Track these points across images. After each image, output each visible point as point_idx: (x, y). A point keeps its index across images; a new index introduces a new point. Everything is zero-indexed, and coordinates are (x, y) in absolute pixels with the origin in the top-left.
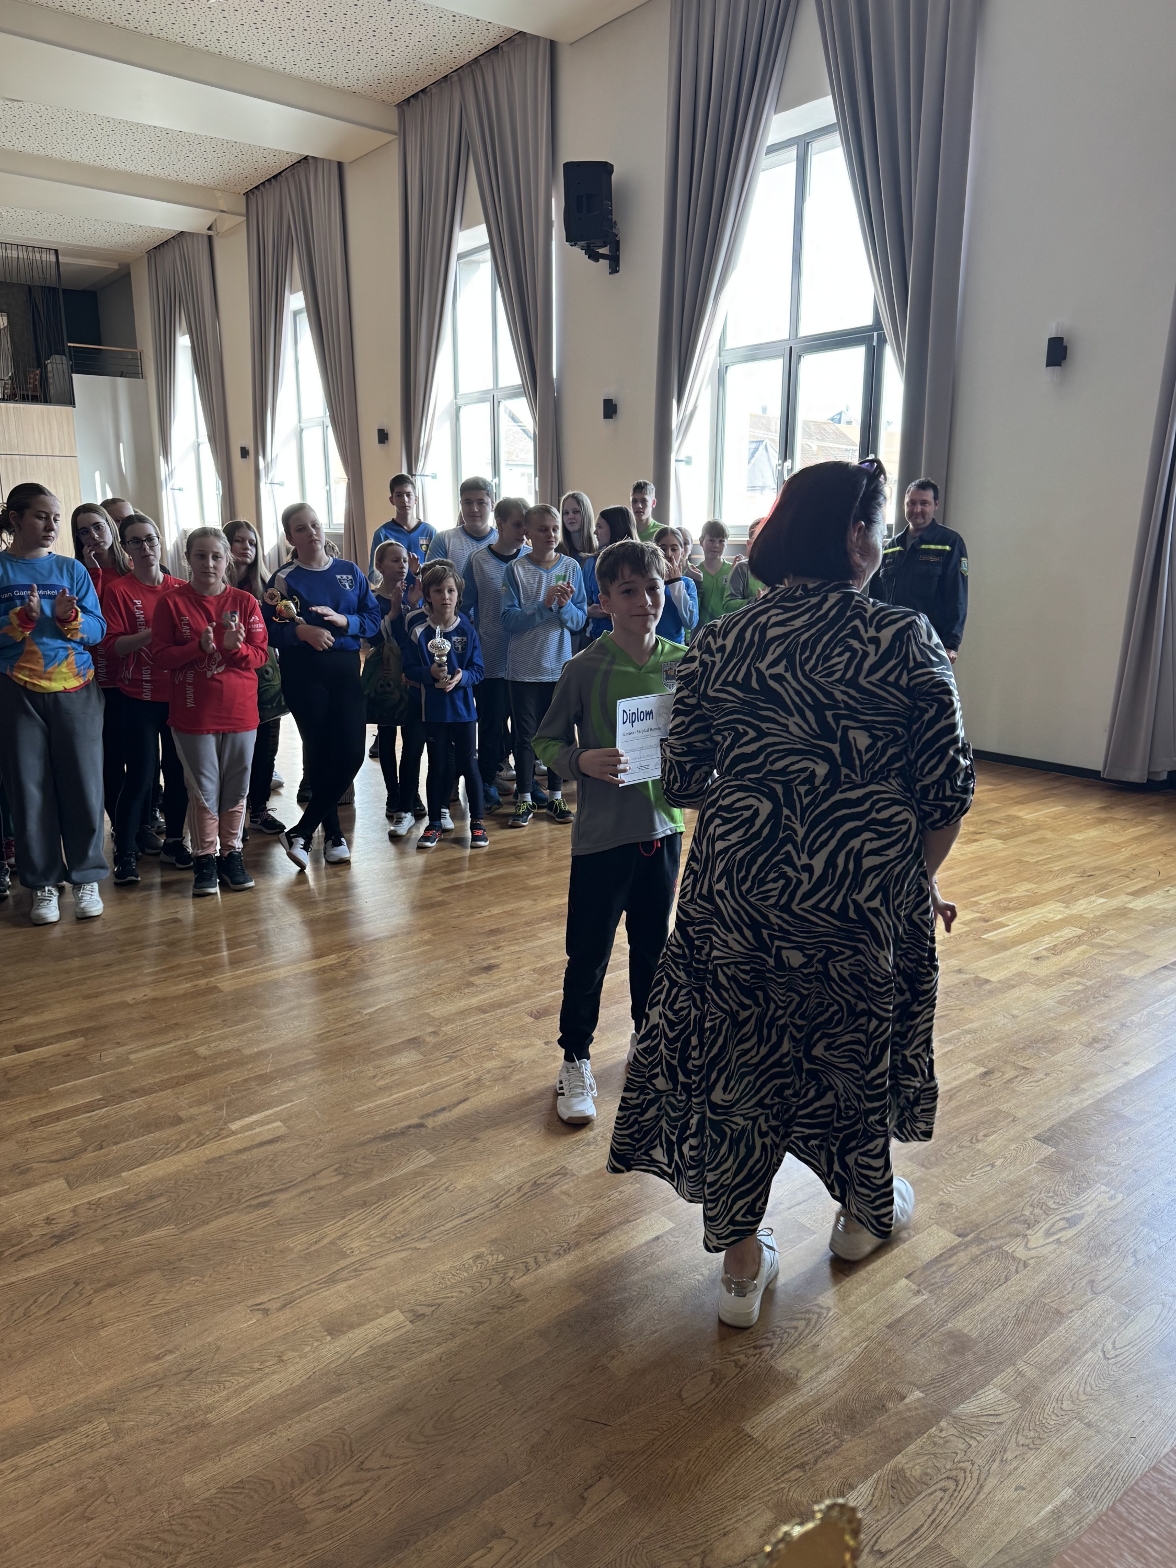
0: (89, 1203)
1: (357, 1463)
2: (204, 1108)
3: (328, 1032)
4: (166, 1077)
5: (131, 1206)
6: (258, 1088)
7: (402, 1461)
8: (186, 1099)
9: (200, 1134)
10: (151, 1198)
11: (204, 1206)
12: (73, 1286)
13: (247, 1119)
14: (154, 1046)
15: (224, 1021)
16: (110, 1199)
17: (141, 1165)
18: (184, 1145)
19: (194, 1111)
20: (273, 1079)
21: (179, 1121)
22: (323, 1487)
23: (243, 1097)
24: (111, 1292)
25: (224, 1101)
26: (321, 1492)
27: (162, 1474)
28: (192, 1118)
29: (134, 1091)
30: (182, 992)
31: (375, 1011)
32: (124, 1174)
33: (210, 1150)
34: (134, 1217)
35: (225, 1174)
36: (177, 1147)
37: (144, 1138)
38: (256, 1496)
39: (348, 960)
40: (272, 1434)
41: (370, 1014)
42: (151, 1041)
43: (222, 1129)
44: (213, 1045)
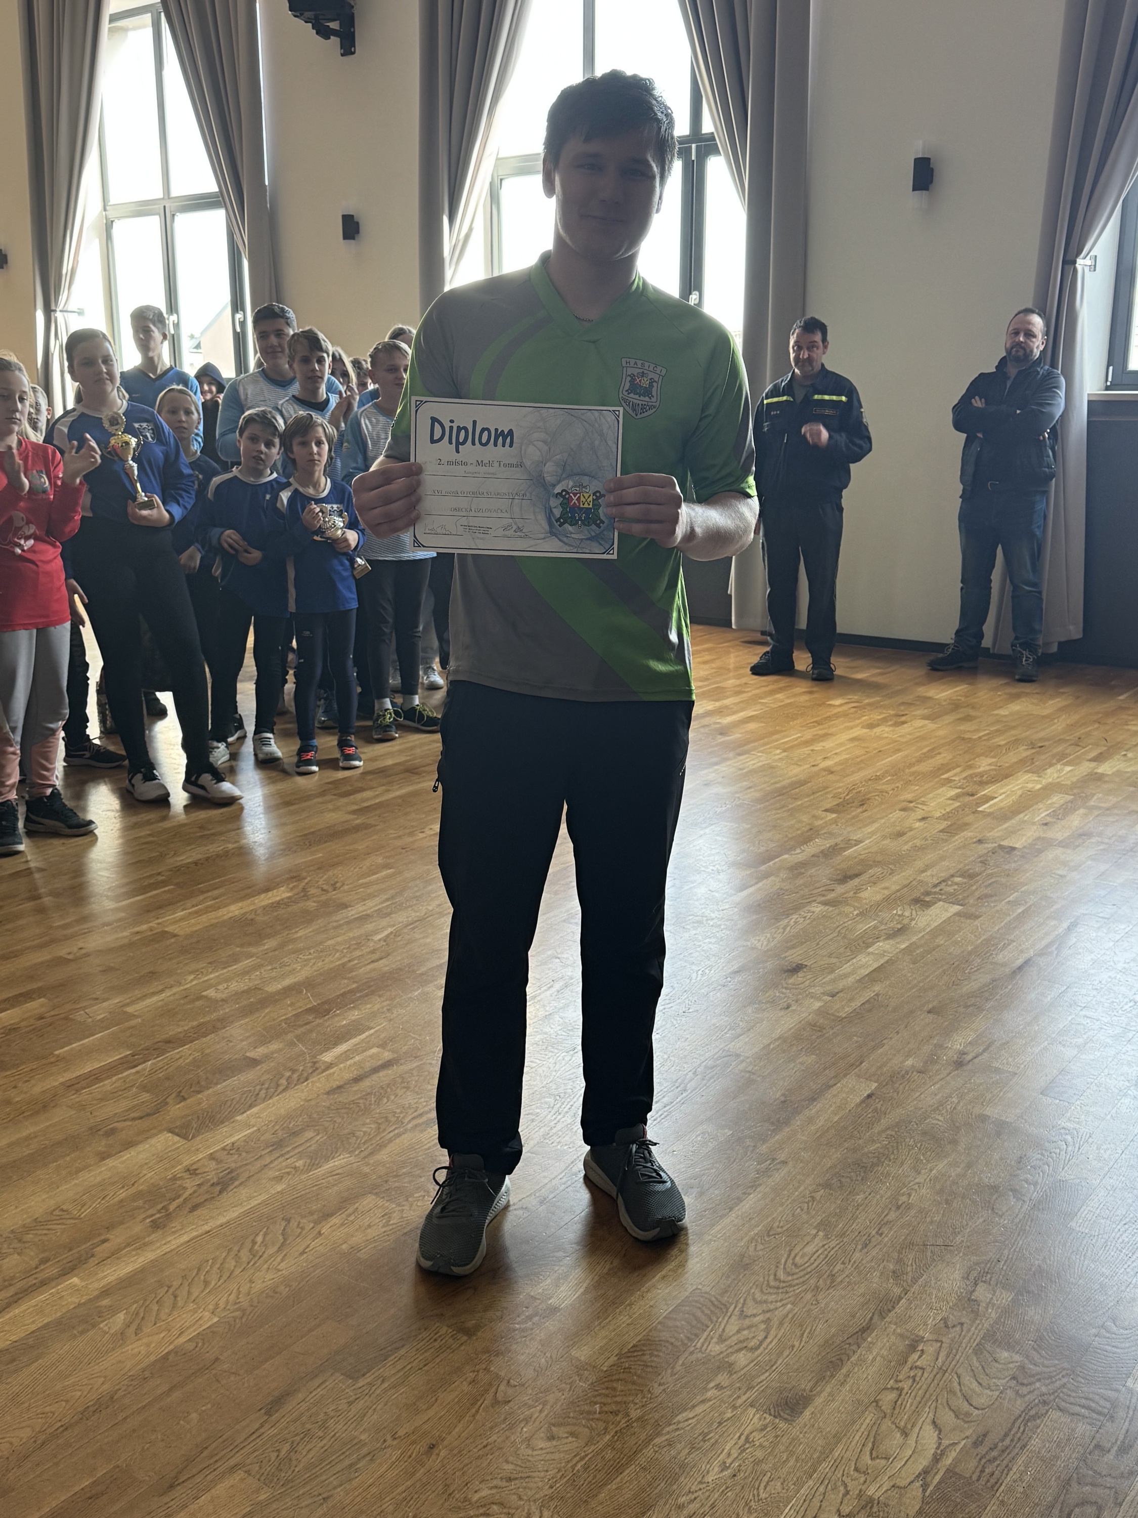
0: (223, 1149)
1: (737, 1312)
2: (275, 1046)
3: (350, 961)
4: (195, 1023)
5: (279, 1144)
6: (318, 1021)
7: (779, 1304)
8: (242, 1041)
9: (294, 1071)
10: (295, 1134)
11: (365, 1133)
12: (284, 1223)
13: (335, 1050)
14: (144, 997)
15: (209, 963)
16: (245, 1141)
17: (251, 1107)
18: (283, 1082)
19: (261, 1051)
20: (328, 1012)
21: (254, 1063)
22: (720, 1336)
23: (311, 1031)
24: (335, 1220)
25: (290, 1036)
26: (721, 1340)
27: (548, 1355)
28: (267, 1057)
29: (168, 1042)
30: (126, 941)
31: (387, 936)
32: (239, 1118)
33: (319, 1084)
34: (292, 1154)
35: (361, 1101)
36: (278, 1086)
37: (227, 1082)
38: (661, 1354)
39: (304, 890)
40: (630, 1305)
41: (385, 939)
42: (138, 993)
43: (315, 1063)
44: (221, 987)
